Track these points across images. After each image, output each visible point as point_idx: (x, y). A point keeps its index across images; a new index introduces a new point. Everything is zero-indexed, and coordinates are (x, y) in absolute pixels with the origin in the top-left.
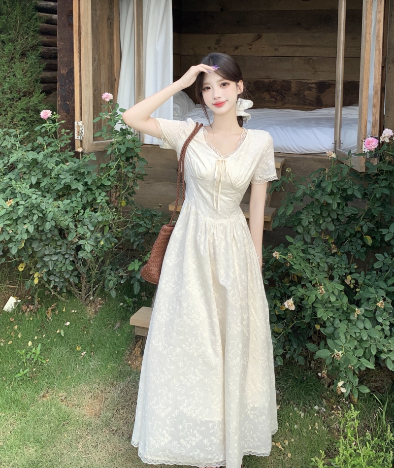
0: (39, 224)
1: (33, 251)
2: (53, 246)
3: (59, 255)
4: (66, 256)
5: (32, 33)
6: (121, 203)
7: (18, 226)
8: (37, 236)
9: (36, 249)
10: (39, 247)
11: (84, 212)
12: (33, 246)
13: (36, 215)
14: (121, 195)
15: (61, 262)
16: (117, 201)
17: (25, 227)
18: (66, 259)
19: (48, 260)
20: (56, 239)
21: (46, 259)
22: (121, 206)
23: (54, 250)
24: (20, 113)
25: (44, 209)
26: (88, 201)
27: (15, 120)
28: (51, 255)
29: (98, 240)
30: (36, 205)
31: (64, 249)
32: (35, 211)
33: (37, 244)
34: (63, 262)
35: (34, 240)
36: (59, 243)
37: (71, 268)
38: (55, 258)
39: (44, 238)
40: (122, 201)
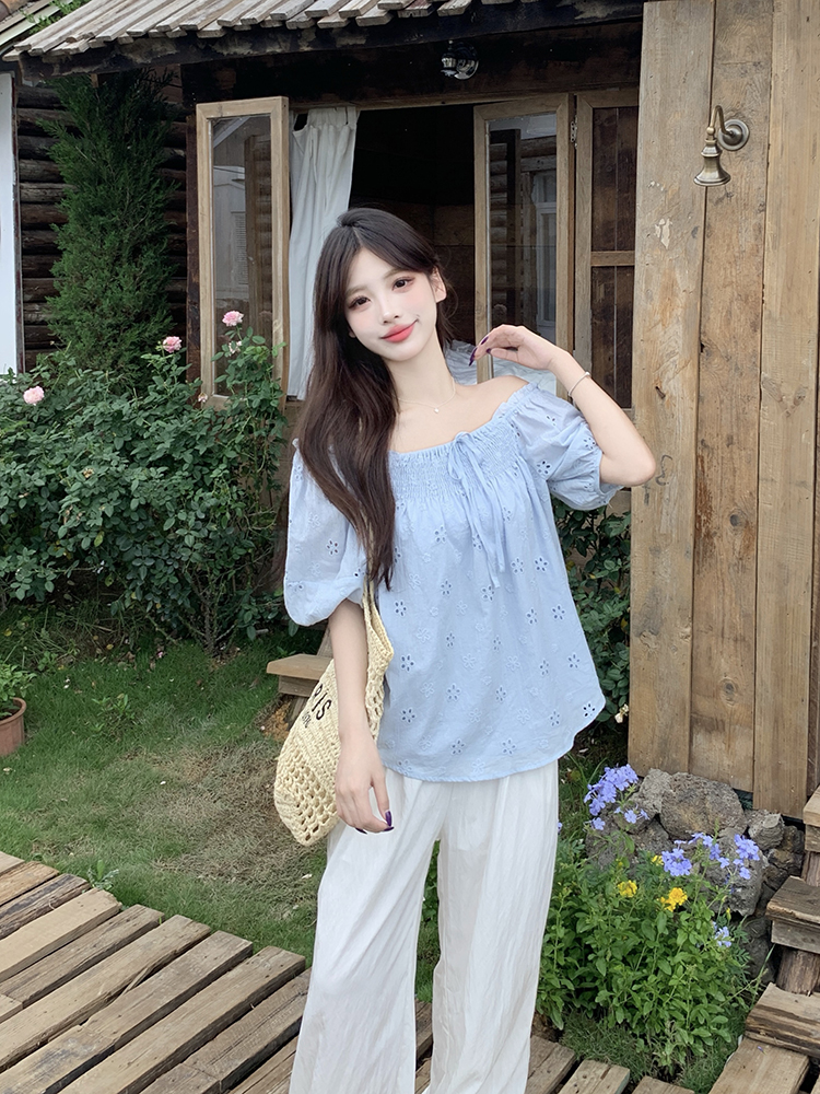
5: (150, 214)
24: (130, 350)
27: (120, 361)
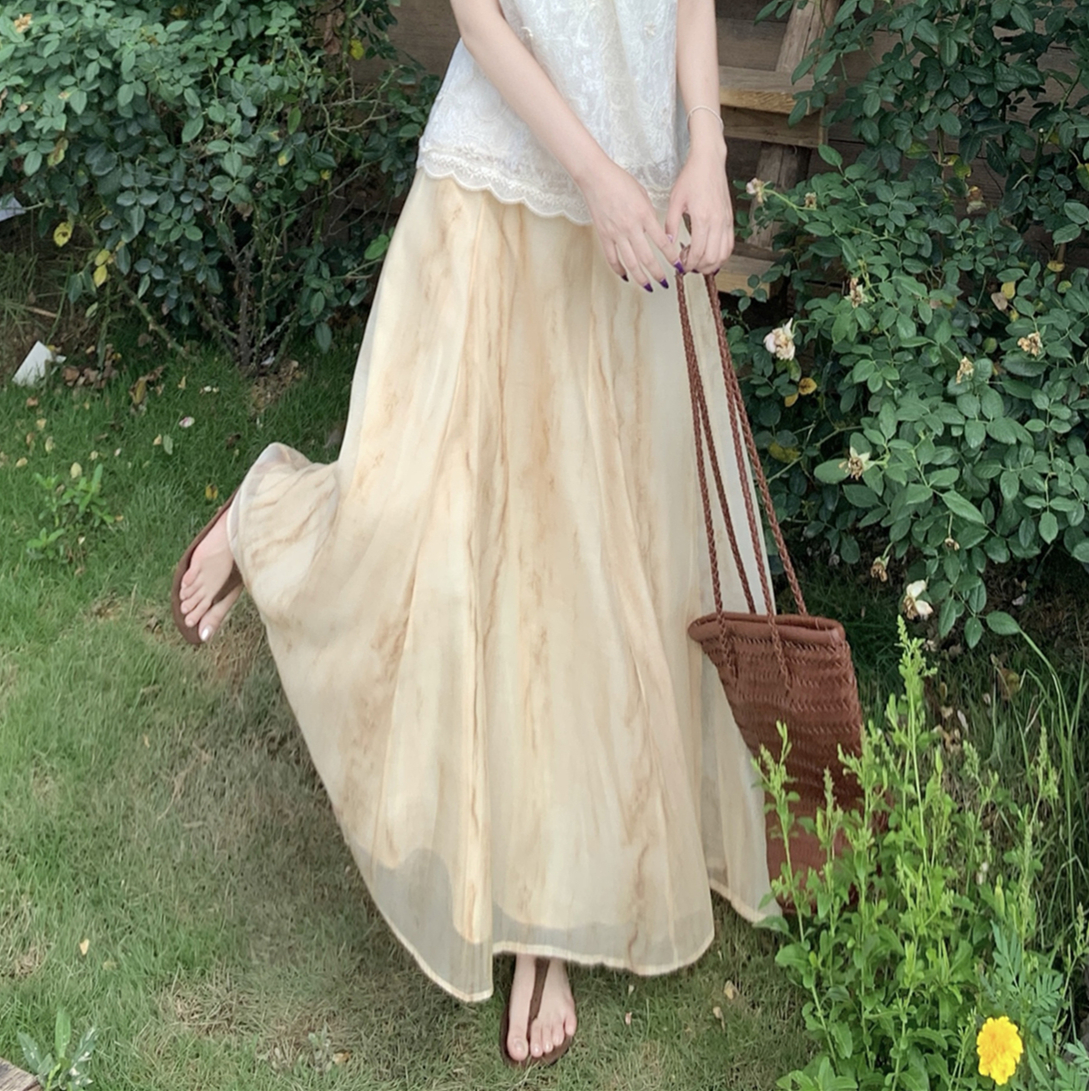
0: (105, 93)
1: (91, 176)
2: (145, 165)
3: (165, 195)
4: (185, 199)
6: (350, 48)
7: (45, 95)
8: (101, 130)
9: (99, 168)
10: (104, 165)
11: (235, 65)
12: (88, 161)
13: (94, 64)
14: (349, 24)
15: (170, 215)
16: (338, 42)
17: (65, 96)
18: (184, 206)
19: (130, 203)
20: (156, 143)
21: (124, 200)
22: (350, 59)
23: (146, 178)
25: (116, 46)
26: (248, 35)
28: (140, 190)
29: (273, 150)
30: (93, 35)
31: (177, 174)
32: (91, 53)
33: (101, 155)
34: (175, 216)
35: (91, 141)
36: (165, 158)
37: (195, 235)
38: (150, 200)
39: (120, 138)
40: (353, 43)
